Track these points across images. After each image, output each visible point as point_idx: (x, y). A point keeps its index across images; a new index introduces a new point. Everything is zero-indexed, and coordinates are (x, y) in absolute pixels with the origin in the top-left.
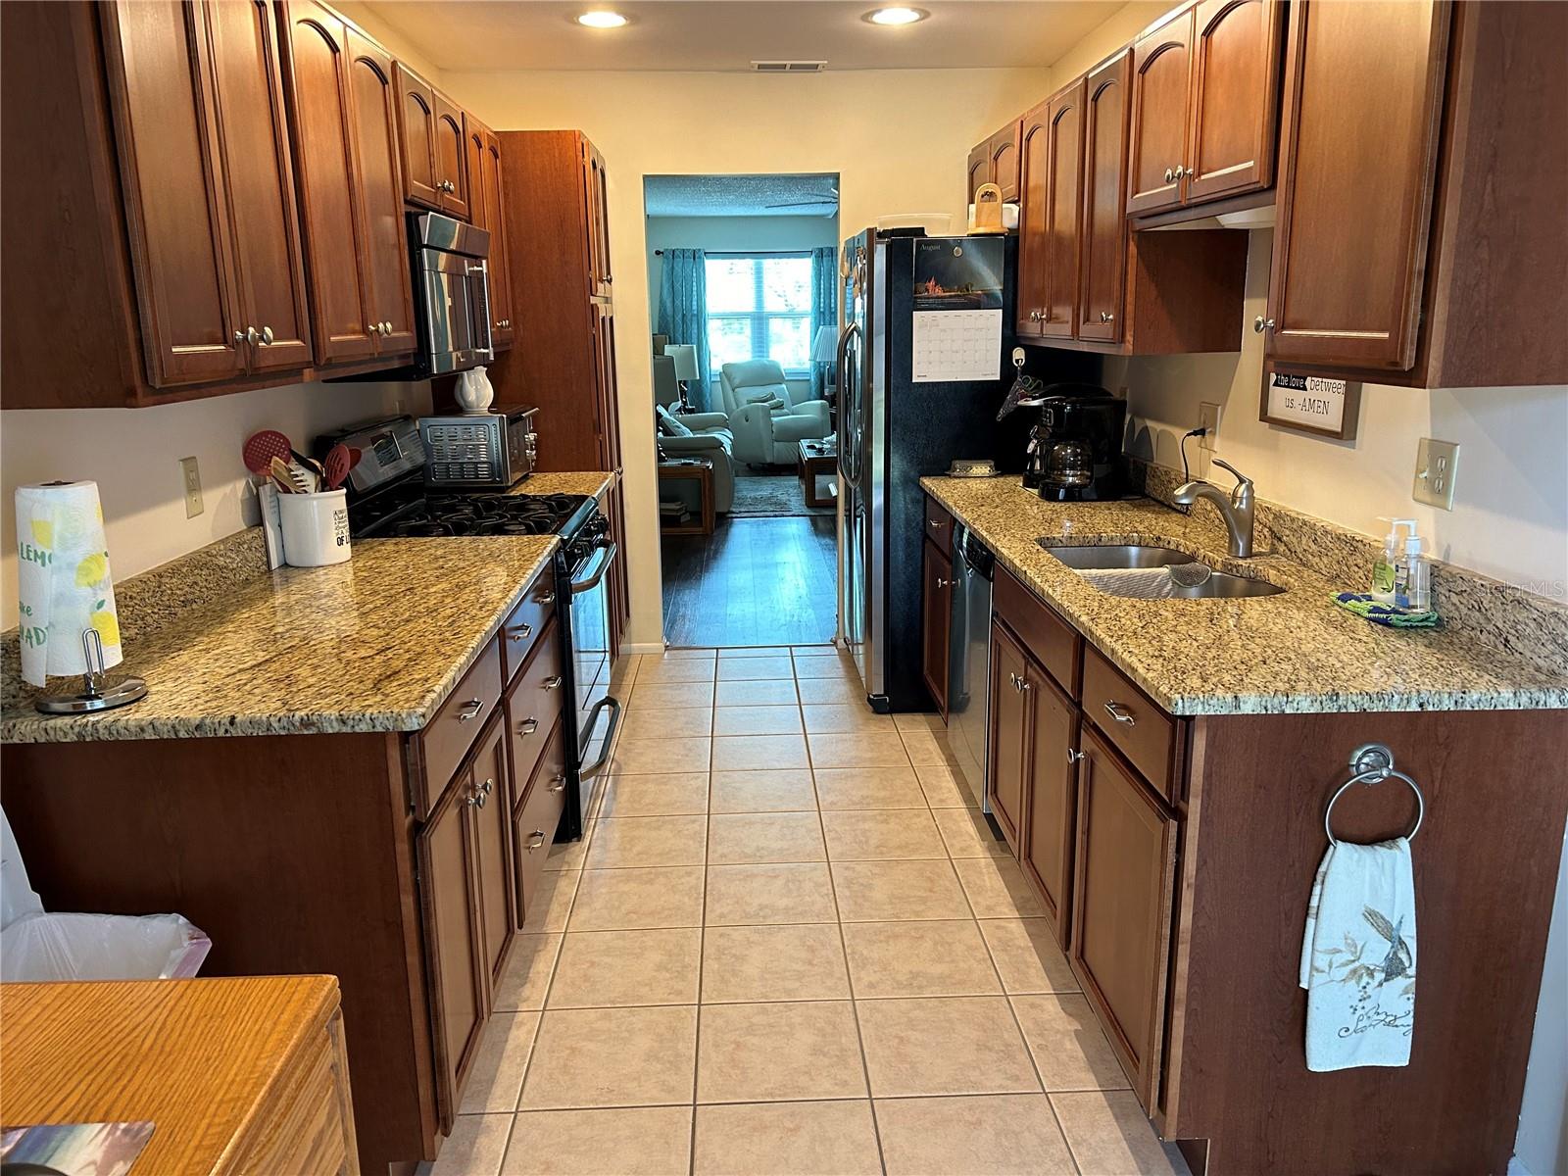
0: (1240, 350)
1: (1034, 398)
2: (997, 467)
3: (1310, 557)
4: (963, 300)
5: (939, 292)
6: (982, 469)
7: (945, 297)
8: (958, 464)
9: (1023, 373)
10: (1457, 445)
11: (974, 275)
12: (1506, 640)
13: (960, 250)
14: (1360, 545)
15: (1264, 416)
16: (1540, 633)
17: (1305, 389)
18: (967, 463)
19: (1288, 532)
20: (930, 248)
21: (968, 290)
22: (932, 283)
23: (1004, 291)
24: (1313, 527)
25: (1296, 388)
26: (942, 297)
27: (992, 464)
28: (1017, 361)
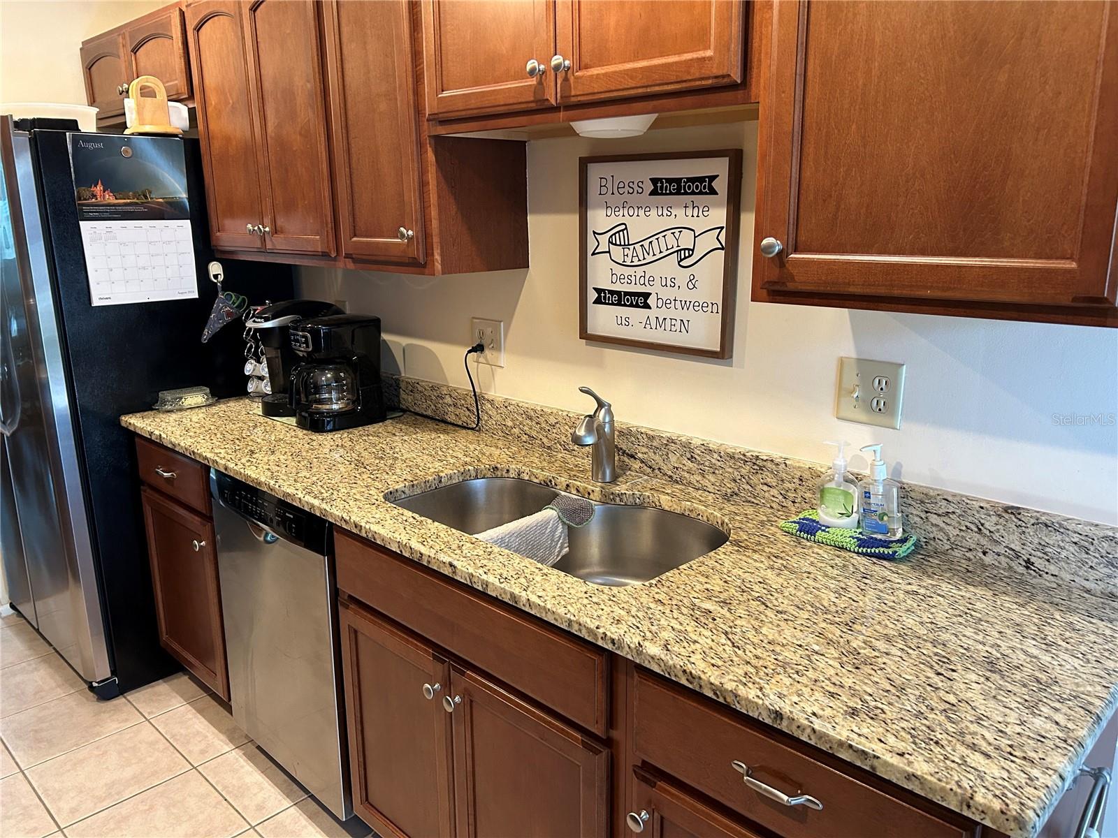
0: (528, 267)
1: (267, 320)
2: (213, 394)
3: (686, 475)
4: (142, 209)
5: (110, 198)
6: (195, 398)
7: (119, 205)
8: (167, 395)
9: (224, 289)
10: (903, 365)
11: (154, 180)
12: (1028, 561)
13: (130, 151)
14: (769, 465)
15: (584, 334)
16: (1086, 556)
17: (647, 306)
18: (176, 393)
19: (645, 450)
20: (91, 146)
21: (146, 198)
22: (99, 188)
23: (189, 199)
24: (687, 446)
25: (631, 305)
26: (114, 205)
27: (208, 390)
28: (216, 276)
